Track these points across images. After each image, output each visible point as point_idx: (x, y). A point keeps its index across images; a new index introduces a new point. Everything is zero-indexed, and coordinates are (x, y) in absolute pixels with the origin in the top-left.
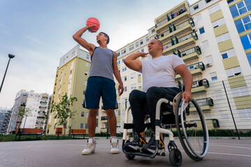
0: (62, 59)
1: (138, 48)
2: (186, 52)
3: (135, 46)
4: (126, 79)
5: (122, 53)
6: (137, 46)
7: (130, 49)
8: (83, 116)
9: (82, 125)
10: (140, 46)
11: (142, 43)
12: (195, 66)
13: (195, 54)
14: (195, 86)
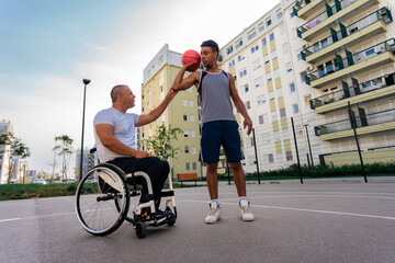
0: (147, 71)
1: (263, 32)
2: (357, 25)
3: (257, 30)
4: (247, 89)
5: (237, 47)
6: (261, 29)
7: (250, 38)
8: (187, 152)
9: (188, 165)
10: (267, 29)
11: (269, 23)
12: (377, 49)
13: (379, 25)
14: (379, 85)
